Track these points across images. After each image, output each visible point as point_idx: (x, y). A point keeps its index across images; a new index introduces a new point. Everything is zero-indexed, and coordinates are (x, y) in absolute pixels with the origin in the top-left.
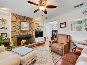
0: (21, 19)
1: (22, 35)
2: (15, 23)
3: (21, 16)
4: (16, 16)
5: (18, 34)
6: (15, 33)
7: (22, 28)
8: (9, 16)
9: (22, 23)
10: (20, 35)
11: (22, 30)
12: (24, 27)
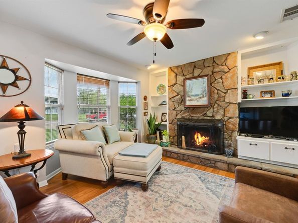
0: (185, 74)
1: (189, 120)
2: (174, 88)
3: (185, 65)
4: (176, 70)
5: (179, 116)
6: (174, 112)
7: (188, 98)
8: (166, 75)
9: (188, 83)
10: (183, 117)
11: (188, 103)
12: (193, 93)
